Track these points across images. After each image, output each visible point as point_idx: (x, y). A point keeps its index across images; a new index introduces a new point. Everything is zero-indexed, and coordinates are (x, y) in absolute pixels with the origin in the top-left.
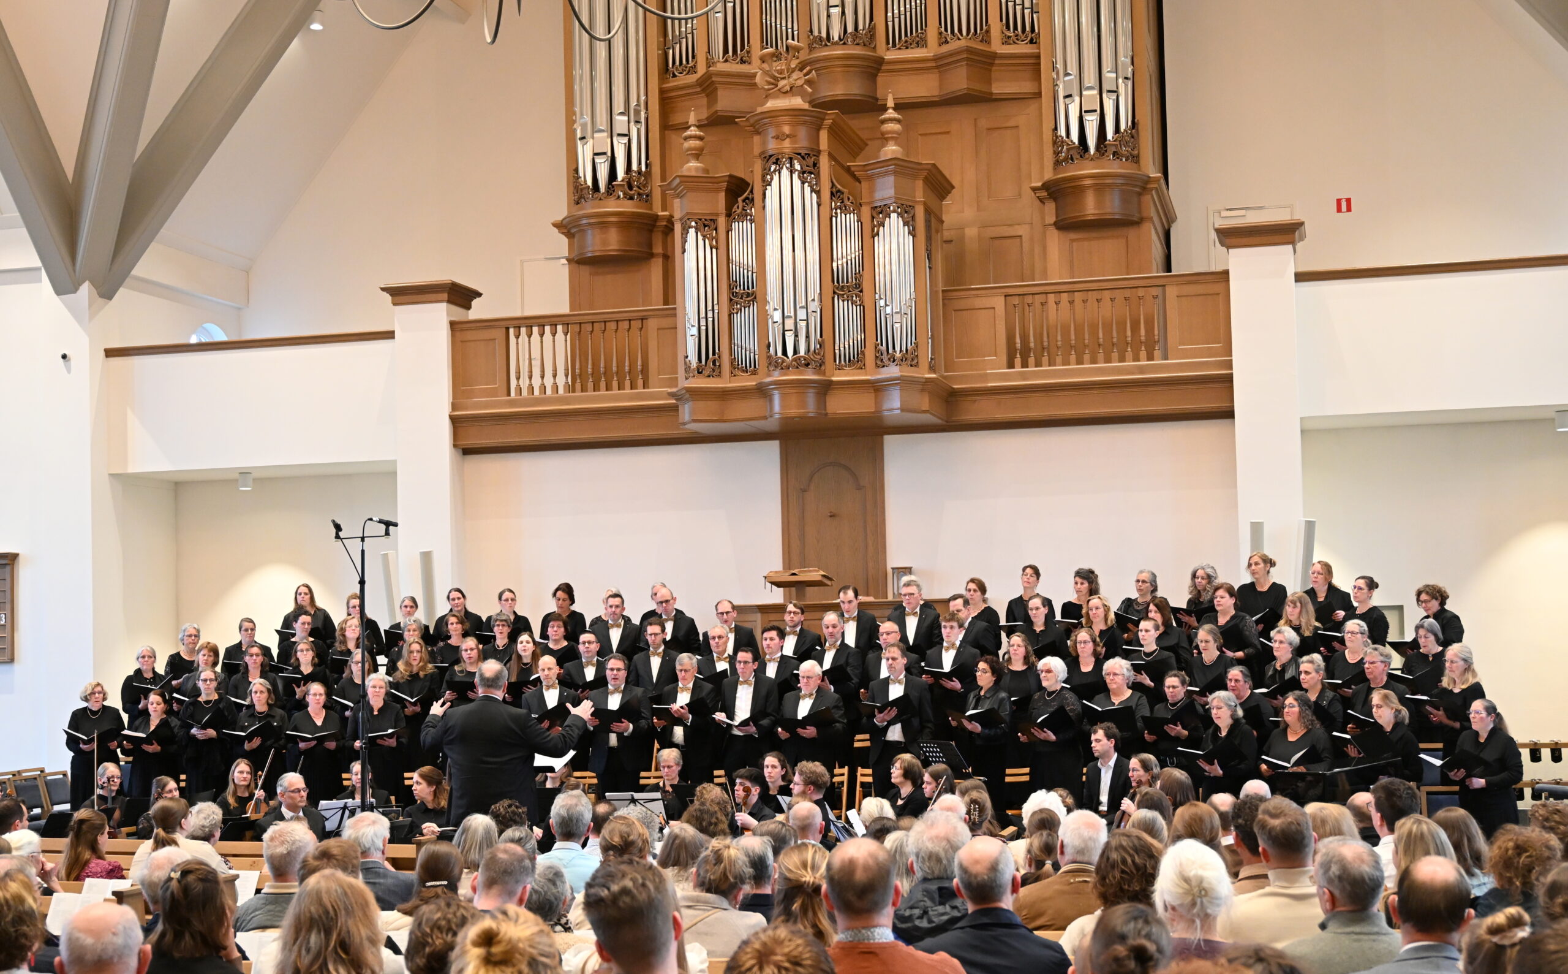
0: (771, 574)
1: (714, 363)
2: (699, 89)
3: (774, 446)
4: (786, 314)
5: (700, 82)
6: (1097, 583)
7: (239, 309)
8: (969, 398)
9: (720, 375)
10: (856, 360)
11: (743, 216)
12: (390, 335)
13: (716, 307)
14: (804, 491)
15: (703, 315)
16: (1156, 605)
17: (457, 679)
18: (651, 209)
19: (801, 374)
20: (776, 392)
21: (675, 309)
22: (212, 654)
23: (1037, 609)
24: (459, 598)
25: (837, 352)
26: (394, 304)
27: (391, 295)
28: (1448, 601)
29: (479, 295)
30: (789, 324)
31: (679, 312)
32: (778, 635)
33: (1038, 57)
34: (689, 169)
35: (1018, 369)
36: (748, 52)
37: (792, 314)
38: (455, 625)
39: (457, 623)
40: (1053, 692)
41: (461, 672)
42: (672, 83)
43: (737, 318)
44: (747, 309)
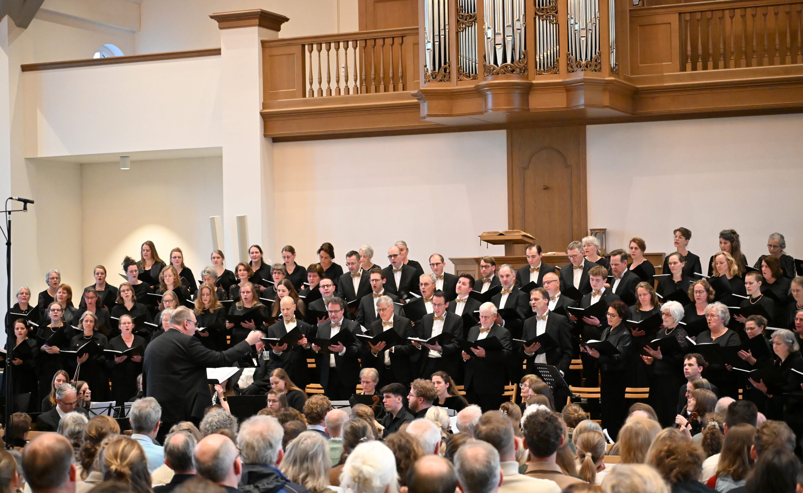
0: (485, 234)
1: (445, 70)
3: (503, 134)
4: (496, 32)
6: (738, 241)
7: (134, 32)
8: (651, 95)
9: (449, 80)
10: (553, 68)
12: (217, 52)
13: (447, 27)
14: (525, 169)
15: (436, 33)
16: (766, 262)
17: (236, 314)
19: (508, 78)
20: (489, 93)
21: (418, 29)
22: (65, 291)
23: (675, 263)
24: (257, 253)
25: (538, 60)
26: (221, 28)
27: (218, 21)
29: (287, 20)
30: (499, 39)
31: (421, 31)
32: (470, 283)
35: (689, 72)
37: (501, 32)
38: (242, 272)
39: (244, 270)
40: (671, 329)
41: (240, 307)
43: (462, 35)
44: (470, 28)
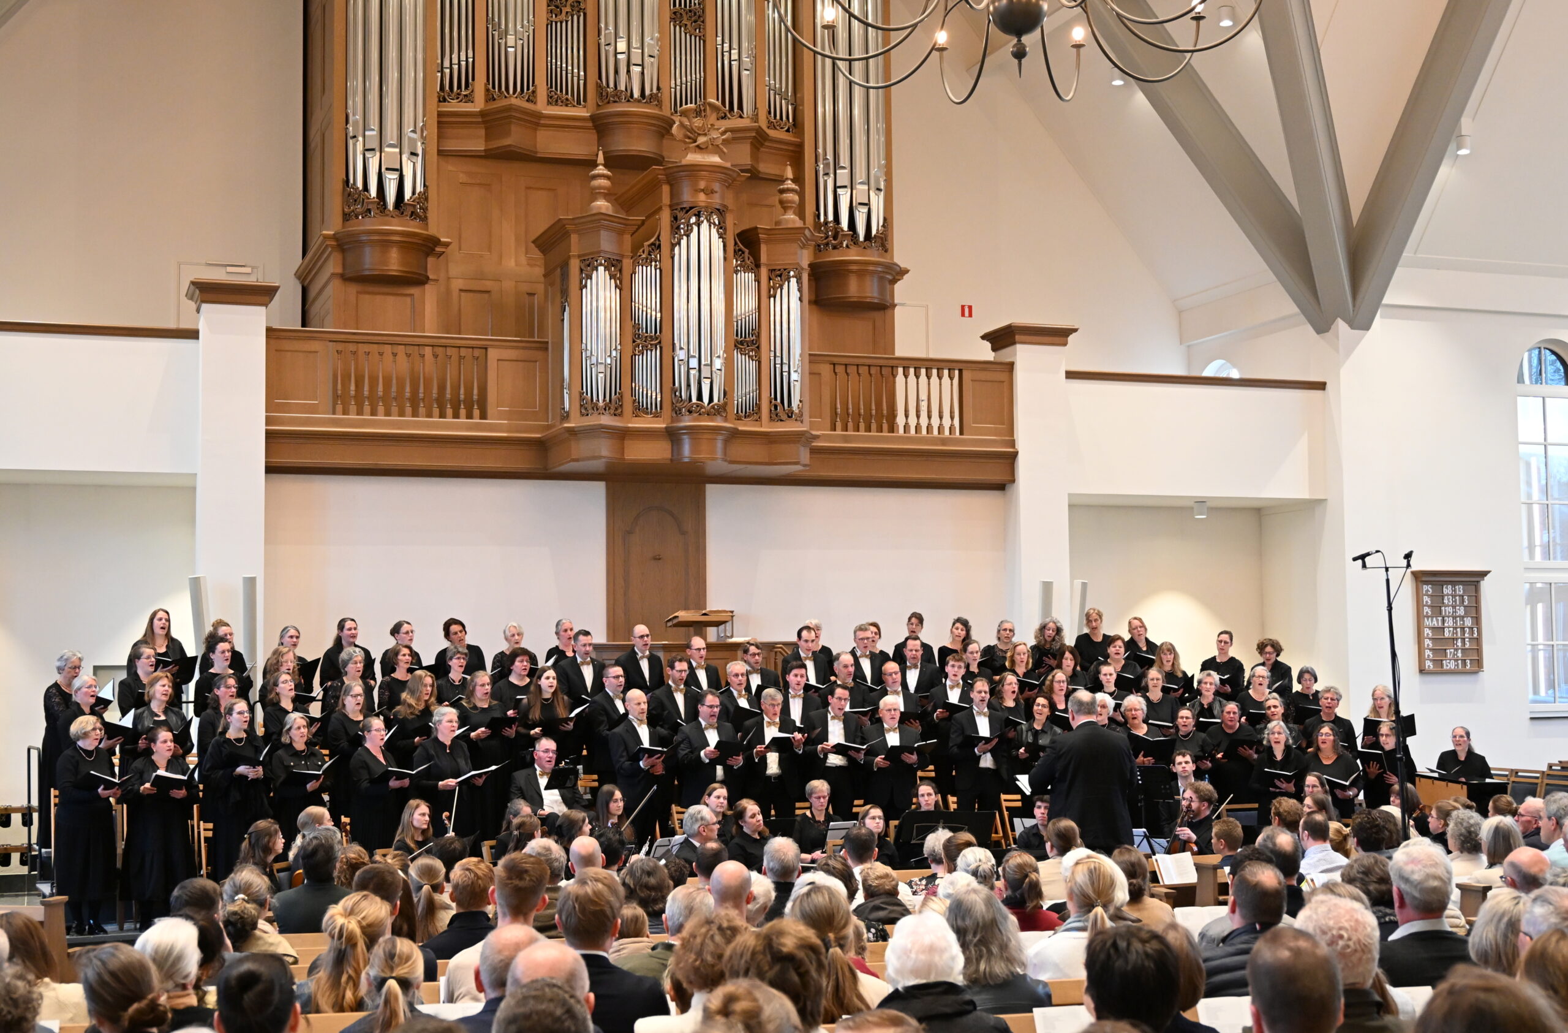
0: (682, 614)
1: (617, 402)
2: (480, 120)
3: (598, 487)
5: (482, 114)
9: (621, 415)
10: (752, 411)
11: (648, 262)
13: (619, 347)
14: (630, 532)
18: (427, 230)
19: (712, 421)
20: (685, 437)
25: (736, 402)
26: (202, 301)
27: (200, 291)
28: (1282, 654)
30: (707, 371)
33: (800, 146)
34: (600, 207)
36: (534, 92)
37: (709, 362)
42: (447, 108)
43: (639, 360)
44: (649, 352)
